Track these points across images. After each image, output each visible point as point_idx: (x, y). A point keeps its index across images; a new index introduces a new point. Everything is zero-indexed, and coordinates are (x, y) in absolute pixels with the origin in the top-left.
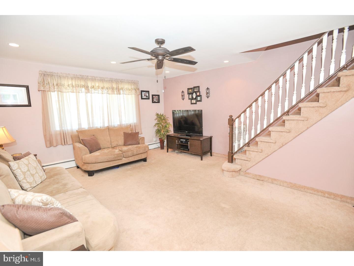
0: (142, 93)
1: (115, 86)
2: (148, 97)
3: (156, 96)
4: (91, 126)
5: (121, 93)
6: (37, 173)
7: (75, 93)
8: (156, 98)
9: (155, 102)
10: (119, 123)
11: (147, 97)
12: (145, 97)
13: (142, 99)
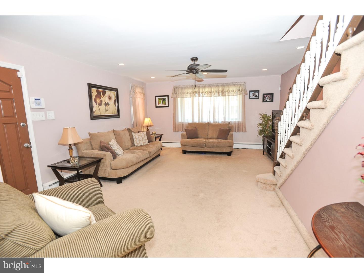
0: (250, 93)
1: (220, 89)
2: (258, 96)
3: (269, 95)
4: (201, 121)
5: (226, 95)
6: (142, 140)
7: (191, 98)
8: (268, 97)
9: (266, 101)
10: (223, 121)
11: (256, 96)
12: (254, 97)
13: (250, 98)
